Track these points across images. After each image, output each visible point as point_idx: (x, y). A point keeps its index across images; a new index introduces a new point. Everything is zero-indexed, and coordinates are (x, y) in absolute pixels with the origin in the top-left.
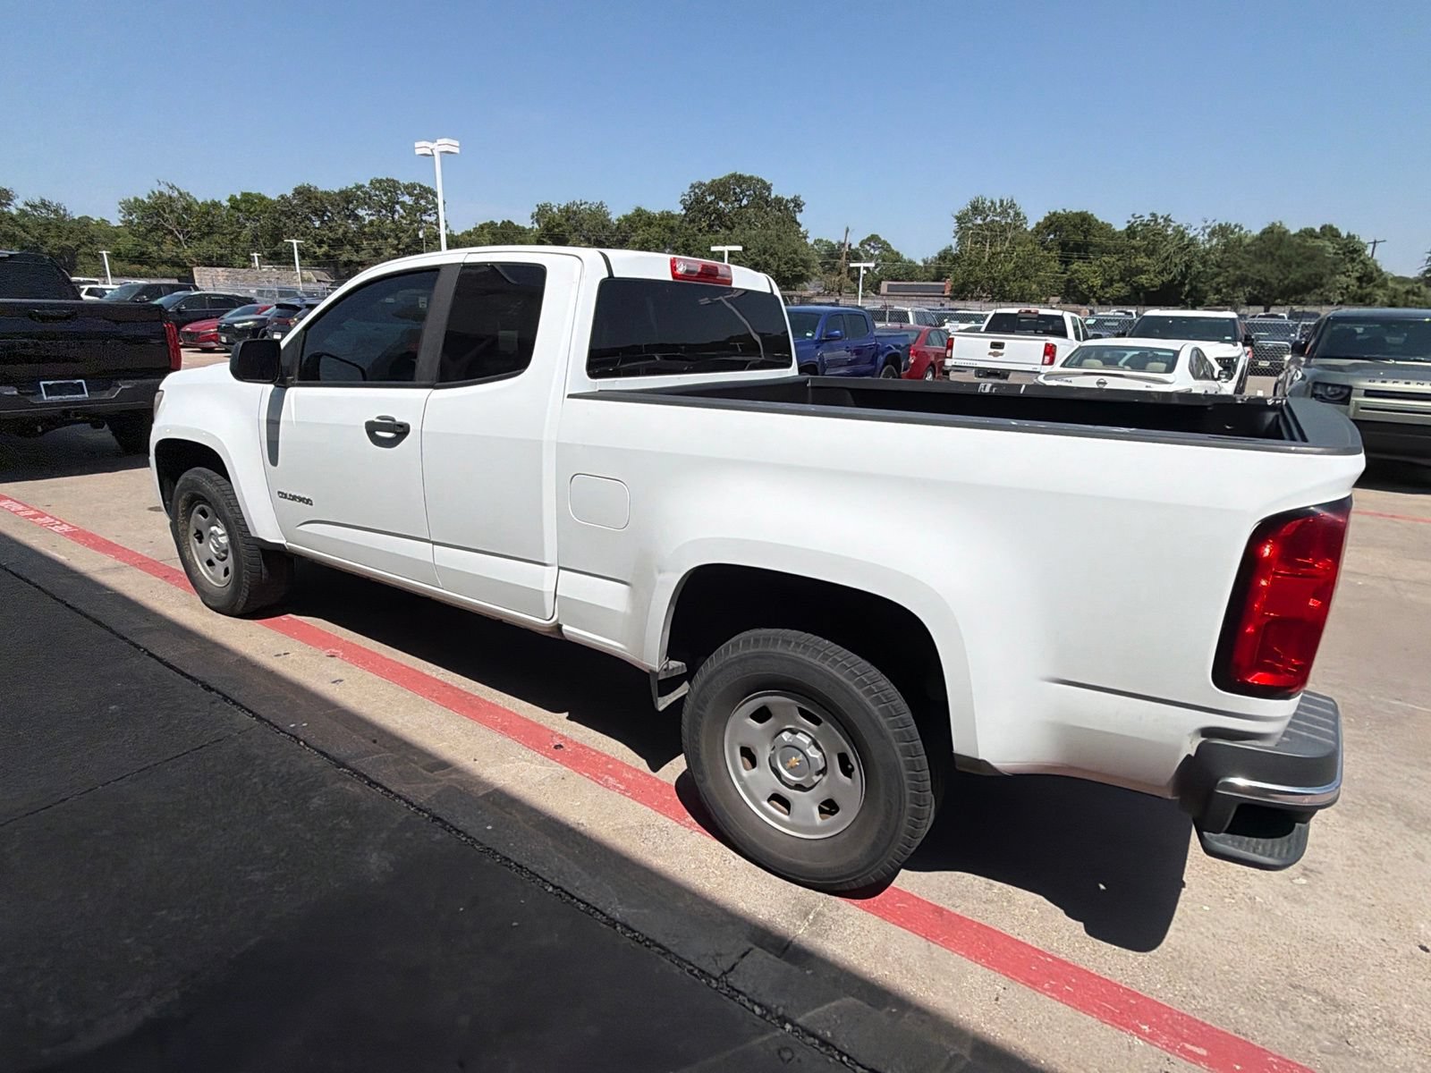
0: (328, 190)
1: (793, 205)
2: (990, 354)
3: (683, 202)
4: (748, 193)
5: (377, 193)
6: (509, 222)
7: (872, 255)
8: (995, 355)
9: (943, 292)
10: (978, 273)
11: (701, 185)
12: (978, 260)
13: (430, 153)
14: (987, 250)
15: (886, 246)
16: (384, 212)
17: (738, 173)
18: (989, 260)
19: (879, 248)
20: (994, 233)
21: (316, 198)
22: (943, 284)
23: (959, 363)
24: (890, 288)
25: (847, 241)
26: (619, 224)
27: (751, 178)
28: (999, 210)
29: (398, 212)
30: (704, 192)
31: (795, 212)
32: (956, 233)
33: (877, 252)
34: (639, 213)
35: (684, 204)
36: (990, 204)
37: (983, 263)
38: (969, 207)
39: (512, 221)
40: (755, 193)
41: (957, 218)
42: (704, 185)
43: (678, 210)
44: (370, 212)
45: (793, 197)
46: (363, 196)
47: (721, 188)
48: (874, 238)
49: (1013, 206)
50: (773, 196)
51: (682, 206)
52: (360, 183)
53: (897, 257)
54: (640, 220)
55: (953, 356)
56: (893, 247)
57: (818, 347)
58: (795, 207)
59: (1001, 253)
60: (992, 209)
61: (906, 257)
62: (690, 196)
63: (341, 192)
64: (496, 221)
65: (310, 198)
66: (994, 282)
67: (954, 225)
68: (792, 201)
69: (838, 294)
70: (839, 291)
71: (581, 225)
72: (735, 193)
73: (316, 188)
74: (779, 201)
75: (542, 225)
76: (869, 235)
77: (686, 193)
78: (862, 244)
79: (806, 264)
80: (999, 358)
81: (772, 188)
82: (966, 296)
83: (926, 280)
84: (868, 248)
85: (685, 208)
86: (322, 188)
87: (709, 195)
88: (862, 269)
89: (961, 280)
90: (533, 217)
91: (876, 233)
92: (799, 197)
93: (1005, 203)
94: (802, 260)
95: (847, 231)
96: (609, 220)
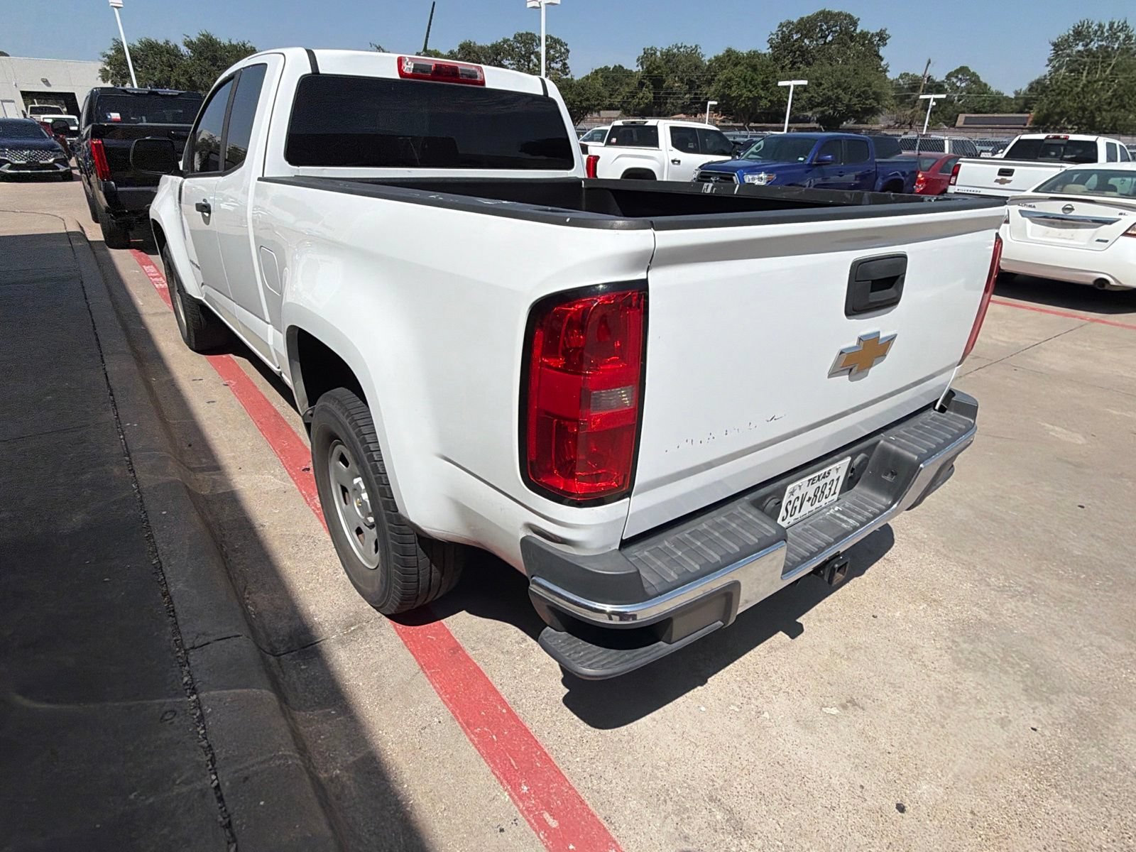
0: (483, 45)
1: (877, 39)
2: (997, 181)
3: (770, 41)
4: (834, 29)
5: (518, 45)
6: (620, 66)
7: (958, 87)
8: (1002, 182)
9: (1025, 125)
10: (1067, 102)
11: (790, 23)
12: (1069, 89)
13: (538, 6)
14: (1084, 78)
15: (974, 79)
16: (523, 61)
17: (827, 10)
18: (1083, 89)
19: (967, 80)
20: (1095, 60)
21: (474, 52)
22: (1027, 115)
23: (963, 189)
24: (967, 121)
25: (927, 73)
26: (711, 65)
27: (839, 14)
28: (1106, 34)
29: (532, 60)
30: (791, 30)
31: (879, 45)
32: (1050, 61)
33: (963, 85)
34: (729, 53)
35: (771, 43)
36: (1096, 28)
37: (1074, 92)
38: (1071, 32)
39: (623, 66)
40: (840, 29)
41: (1055, 45)
42: (792, 23)
43: (765, 49)
44: (512, 62)
45: (878, 31)
46: (508, 48)
47: (807, 26)
48: (963, 70)
49: (1124, 27)
50: (858, 31)
51: (769, 45)
52: (507, 38)
53: (984, 88)
54: (729, 60)
55: (957, 183)
56: (981, 79)
57: (807, 172)
58: (879, 40)
59: (1099, 80)
60: (1099, 33)
61: (994, 89)
62: (778, 36)
63: (493, 46)
64: (609, 66)
65: (470, 52)
66: (1084, 112)
67: (1049, 52)
68: (877, 34)
69: (908, 126)
70: (910, 124)
71: (677, 67)
72: (821, 30)
73: (475, 43)
74: (864, 35)
75: (645, 67)
76: (958, 67)
77: (774, 32)
78: (949, 76)
79: (877, 97)
80: (1006, 186)
81: (859, 22)
82: (1048, 127)
83: (1012, 112)
84: (955, 80)
85: (771, 47)
86: (479, 44)
87: (797, 33)
88: (932, 100)
89: (1045, 111)
90: (638, 60)
91: (965, 65)
92: (885, 31)
93: (1115, 26)
94: (874, 93)
95: (929, 62)
96: (702, 62)
